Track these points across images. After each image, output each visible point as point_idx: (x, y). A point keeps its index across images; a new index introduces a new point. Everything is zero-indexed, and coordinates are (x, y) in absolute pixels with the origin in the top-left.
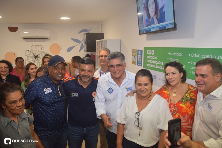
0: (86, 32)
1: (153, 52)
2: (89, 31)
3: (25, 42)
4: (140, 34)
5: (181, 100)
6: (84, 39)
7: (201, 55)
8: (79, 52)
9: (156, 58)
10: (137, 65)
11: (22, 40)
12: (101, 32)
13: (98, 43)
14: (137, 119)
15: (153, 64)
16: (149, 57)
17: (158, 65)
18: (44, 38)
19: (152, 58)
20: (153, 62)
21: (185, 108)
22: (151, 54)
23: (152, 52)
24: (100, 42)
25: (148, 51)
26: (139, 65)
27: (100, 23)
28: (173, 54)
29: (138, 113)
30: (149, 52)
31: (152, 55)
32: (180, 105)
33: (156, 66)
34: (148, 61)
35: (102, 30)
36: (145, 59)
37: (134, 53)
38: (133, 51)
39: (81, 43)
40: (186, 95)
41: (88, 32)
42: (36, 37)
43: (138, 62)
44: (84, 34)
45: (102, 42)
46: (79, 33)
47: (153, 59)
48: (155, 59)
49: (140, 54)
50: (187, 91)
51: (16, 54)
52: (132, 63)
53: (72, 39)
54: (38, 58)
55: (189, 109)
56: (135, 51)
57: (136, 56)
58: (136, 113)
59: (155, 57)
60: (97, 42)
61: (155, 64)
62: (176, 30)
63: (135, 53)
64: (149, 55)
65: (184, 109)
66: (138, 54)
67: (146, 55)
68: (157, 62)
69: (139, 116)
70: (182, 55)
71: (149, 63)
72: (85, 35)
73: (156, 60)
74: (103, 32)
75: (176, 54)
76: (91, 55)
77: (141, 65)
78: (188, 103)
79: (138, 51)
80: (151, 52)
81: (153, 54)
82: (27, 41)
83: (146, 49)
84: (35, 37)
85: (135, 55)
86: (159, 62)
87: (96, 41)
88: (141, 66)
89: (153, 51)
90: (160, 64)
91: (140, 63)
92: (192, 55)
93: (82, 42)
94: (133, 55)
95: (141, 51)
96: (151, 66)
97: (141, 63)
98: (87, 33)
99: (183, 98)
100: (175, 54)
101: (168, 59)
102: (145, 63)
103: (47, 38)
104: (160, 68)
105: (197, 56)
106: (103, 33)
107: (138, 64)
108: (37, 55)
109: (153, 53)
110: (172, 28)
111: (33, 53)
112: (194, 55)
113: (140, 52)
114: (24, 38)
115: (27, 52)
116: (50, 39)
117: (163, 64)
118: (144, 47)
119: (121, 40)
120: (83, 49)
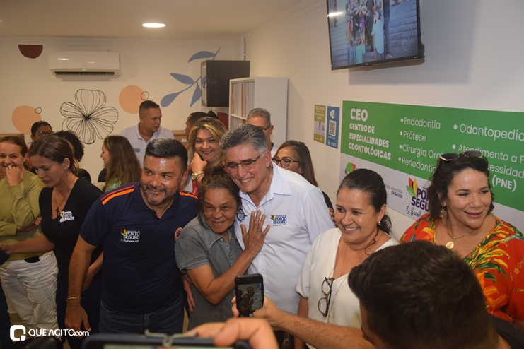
0: (205, 59)
1: (364, 114)
2: (214, 55)
3: (60, 83)
4: (333, 68)
6: (201, 77)
7: (485, 129)
8: (191, 106)
9: (372, 130)
10: (327, 144)
11: (54, 76)
12: (243, 60)
13: (235, 85)
14: (325, 297)
15: (365, 144)
16: (354, 127)
17: (376, 147)
18: (105, 73)
19: (363, 128)
20: (365, 140)
22: (359, 119)
23: (362, 115)
24: (238, 83)
25: (353, 110)
26: (331, 146)
27: (241, 37)
28: (414, 122)
30: (354, 114)
31: (361, 122)
33: (372, 149)
34: (352, 136)
35: (245, 52)
36: (346, 130)
37: (320, 115)
38: (318, 109)
39: (195, 85)
40: (481, 251)
41: (211, 59)
42: (86, 71)
43: (329, 137)
44: (202, 64)
45: (243, 83)
46: (189, 61)
47: (366, 131)
48: (369, 132)
49: (333, 117)
50: (488, 241)
51: (39, 110)
52: (315, 140)
53: (172, 75)
54: (91, 121)
56: (321, 108)
57: (324, 122)
58: (326, 280)
59: (370, 127)
60: (233, 84)
61: (369, 146)
62: (424, 61)
63: (323, 115)
64: (355, 122)
66: (329, 118)
67: (347, 120)
68: (373, 141)
70: (435, 125)
71: (355, 142)
72: (205, 67)
73: (370, 135)
74: (247, 60)
75: (422, 123)
76: (218, 113)
77: (334, 144)
78: (479, 274)
79: (330, 109)
80: (359, 115)
81: (364, 120)
82: (64, 80)
83: (348, 105)
84: (84, 70)
85: (321, 118)
86: (380, 140)
87: (231, 80)
88: (336, 147)
89: (365, 111)
90: (380, 145)
91: (332, 141)
92: (463, 128)
93: (197, 81)
94: (316, 119)
95: (337, 110)
96: (359, 148)
97: (335, 139)
98: (208, 62)
99: (468, 258)
100: (419, 123)
101: (401, 133)
102: (346, 140)
103: (112, 73)
104: (381, 157)
105: (475, 131)
106: (248, 62)
107: (329, 143)
108: (88, 113)
109: (364, 117)
110: (412, 58)
111: (79, 109)
112: (466, 129)
113: (333, 111)
114: (58, 73)
115: (66, 107)
116: (119, 76)
117: (387, 147)
118: (344, 101)
119: (288, 80)
120: (200, 100)
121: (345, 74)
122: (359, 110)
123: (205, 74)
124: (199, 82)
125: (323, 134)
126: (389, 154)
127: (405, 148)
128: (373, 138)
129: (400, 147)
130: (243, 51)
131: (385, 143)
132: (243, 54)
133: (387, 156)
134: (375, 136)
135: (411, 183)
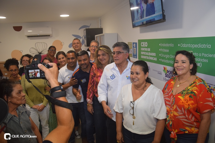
1: (146, 44)
2: (89, 27)
4: (133, 27)
5: (182, 92)
7: (190, 45)
9: (149, 50)
11: (27, 38)
12: (100, 27)
14: (132, 108)
15: (147, 56)
16: (143, 49)
17: (151, 56)
19: (146, 49)
20: (147, 54)
21: (183, 100)
22: (144, 46)
23: (145, 44)
24: (98, 36)
25: (142, 43)
27: (99, 19)
28: (164, 45)
29: (133, 102)
30: (142, 44)
31: (145, 47)
32: (179, 97)
33: (150, 57)
34: (142, 53)
35: (101, 25)
36: (140, 51)
39: (82, 39)
40: (189, 88)
41: (88, 28)
43: (134, 54)
44: (84, 30)
45: (100, 36)
46: (79, 29)
49: (135, 46)
50: (192, 84)
53: (73, 35)
55: (187, 102)
56: (130, 44)
57: (132, 49)
58: (131, 102)
59: (148, 49)
60: (96, 37)
61: (148, 56)
62: (165, 21)
63: (131, 46)
65: (182, 102)
66: (133, 47)
67: (140, 47)
69: (134, 105)
70: (172, 45)
71: (143, 55)
72: (85, 31)
73: (148, 52)
74: (102, 28)
75: (167, 45)
77: (136, 57)
78: (187, 96)
79: (133, 43)
80: (144, 44)
81: (146, 46)
82: (31, 39)
83: (140, 41)
84: (38, 35)
86: (152, 53)
87: (95, 36)
88: (137, 58)
89: (146, 43)
90: (153, 55)
91: (135, 56)
92: (182, 45)
93: (82, 37)
95: (136, 43)
96: (145, 57)
98: (86, 29)
99: (184, 91)
101: (160, 50)
102: (140, 55)
104: (153, 60)
105: (186, 46)
107: (134, 57)
109: (146, 45)
110: (161, 20)
111: (37, 50)
112: (183, 45)
113: (135, 44)
115: (32, 50)
116: (52, 37)
117: (155, 55)
118: (138, 40)
119: (118, 34)
120: (84, 44)
121: (138, 29)
122: (144, 43)
123: (85, 34)
124: (83, 37)
125: (132, 53)
126: (156, 58)
127: (162, 55)
128: (150, 53)
129: (160, 55)
130: (100, 25)
131: (154, 54)
132: (100, 26)
133: (155, 59)
134: (150, 52)
135: (165, 68)
